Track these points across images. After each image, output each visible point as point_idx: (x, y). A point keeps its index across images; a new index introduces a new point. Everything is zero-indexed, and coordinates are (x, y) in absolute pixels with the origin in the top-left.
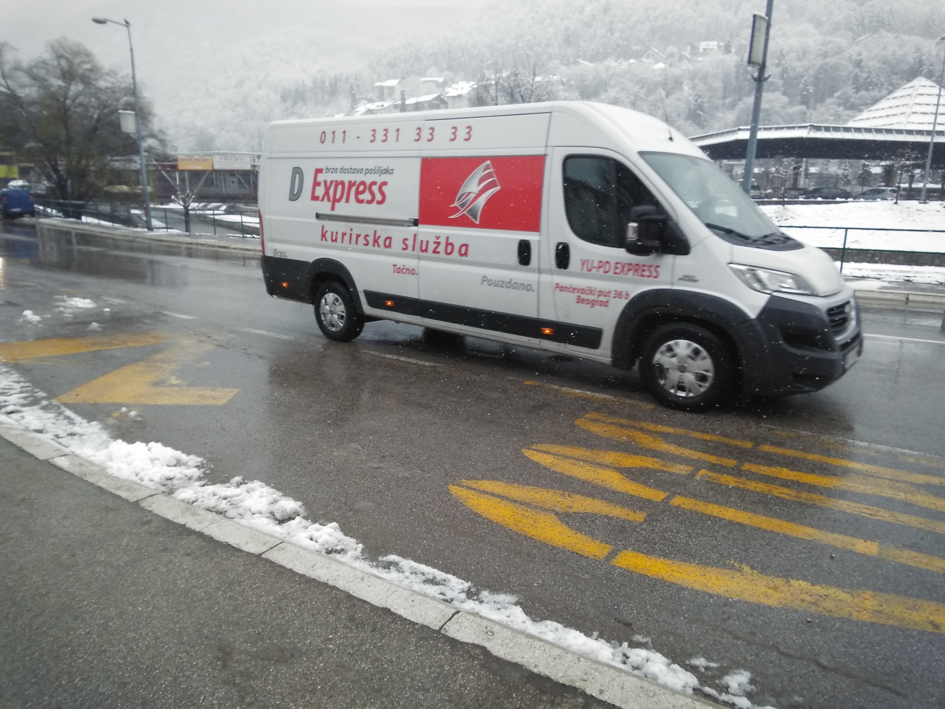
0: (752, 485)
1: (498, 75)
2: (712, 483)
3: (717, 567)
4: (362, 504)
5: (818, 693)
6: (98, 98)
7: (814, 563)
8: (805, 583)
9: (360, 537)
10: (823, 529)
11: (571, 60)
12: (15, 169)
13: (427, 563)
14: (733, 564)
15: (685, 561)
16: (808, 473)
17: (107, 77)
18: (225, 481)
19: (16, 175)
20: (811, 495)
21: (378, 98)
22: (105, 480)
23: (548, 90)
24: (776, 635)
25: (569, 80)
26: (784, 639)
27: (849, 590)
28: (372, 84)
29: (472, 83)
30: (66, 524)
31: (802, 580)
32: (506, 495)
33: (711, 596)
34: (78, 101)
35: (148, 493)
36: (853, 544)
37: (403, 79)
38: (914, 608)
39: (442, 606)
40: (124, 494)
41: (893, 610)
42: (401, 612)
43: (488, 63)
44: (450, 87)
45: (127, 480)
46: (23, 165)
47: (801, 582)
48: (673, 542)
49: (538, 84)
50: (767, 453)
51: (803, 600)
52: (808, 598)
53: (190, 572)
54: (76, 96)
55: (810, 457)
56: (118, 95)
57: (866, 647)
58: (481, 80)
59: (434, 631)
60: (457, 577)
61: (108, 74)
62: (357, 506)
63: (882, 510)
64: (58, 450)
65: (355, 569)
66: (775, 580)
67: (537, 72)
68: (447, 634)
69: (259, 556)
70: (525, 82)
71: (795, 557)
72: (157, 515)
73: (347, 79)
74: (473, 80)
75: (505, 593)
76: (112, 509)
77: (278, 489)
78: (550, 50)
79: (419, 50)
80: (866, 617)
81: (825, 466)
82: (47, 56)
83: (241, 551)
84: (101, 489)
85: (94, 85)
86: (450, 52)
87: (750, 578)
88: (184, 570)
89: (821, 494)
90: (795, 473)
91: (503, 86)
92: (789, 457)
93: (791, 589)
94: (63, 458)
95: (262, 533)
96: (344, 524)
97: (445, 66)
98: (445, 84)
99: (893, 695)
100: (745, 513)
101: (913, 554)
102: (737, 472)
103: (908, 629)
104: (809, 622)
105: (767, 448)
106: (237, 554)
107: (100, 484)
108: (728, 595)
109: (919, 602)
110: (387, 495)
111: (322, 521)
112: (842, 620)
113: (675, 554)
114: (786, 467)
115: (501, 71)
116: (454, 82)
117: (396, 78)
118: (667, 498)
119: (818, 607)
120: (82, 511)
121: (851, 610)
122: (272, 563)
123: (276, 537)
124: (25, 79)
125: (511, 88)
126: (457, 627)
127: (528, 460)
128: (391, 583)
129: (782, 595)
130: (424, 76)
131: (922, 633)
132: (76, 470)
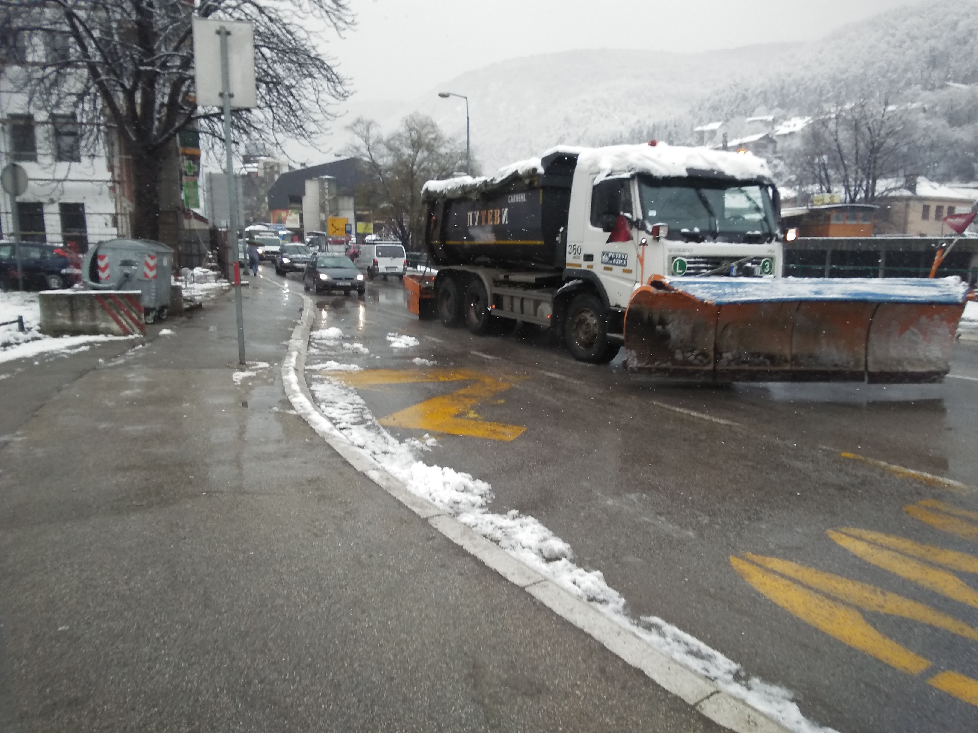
1: (839, 108)
4: (630, 559)
6: (439, 163)
9: (623, 591)
11: (937, 84)
12: (371, 226)
13: (692, 633)
17: (447, 145)
18: (502, 512)
19: (372, 231)
21: (696, 143)
22: (404, 495)
23: (904, 119)
25: (933, 107)
28: (692, 129)
29: (807, 119)
30: (369, 528)
32: (799, 578)
34: (422, 166)
35: (436, 512)
37: (727, 121)
39: (701, 682)
40: (417, 510)
42: (655, 677)
43: (829, 95)
44: (781, 124)
45: (421, 498)
46: (377, 222)
49: (890, 114)
53: (460, 590)
54: (422, 162)
56: (455, 160)
58: (817, 115)
59: (688, 705)
60: (725, 655)
61: (448, 142)
62: (624, 559)
64: (371, 464)
65: (612, 622)
67: (889, 101)
68: (703, 712)
69: (522, 589)
70: (874, 112)
72: (441, 534)
73: (666, 127)
74: (809, 115)
75: (780, 686)
76: (405, 522)
77: (550, 528)
78: (909, 75)
79: (747, 90)
82: (402, 130)
83: (507, 581)
84: (400, 503)
85: (437, 152)
86: (783, 88)
88: (456, 587)
91: (845, 119)
94: (375, 472)
95: (528, 567)
96: (609, 575)
97: (776, 103)
98: (775, 121)
106: (504, 583)
107: (400, 499)
110: (659, 554)
111: (587, 567)
115: (843, 103)
116: (785, 119)
117: (719, 120)
120: (383, 519)
122: (533, 597)
123: (540, 574)
124: (384, 150)
125: (856, 121)
126: (714, 707)
127: (833, 543)
128: (649, 645)
130: (751, 116)
132: (383, 484)
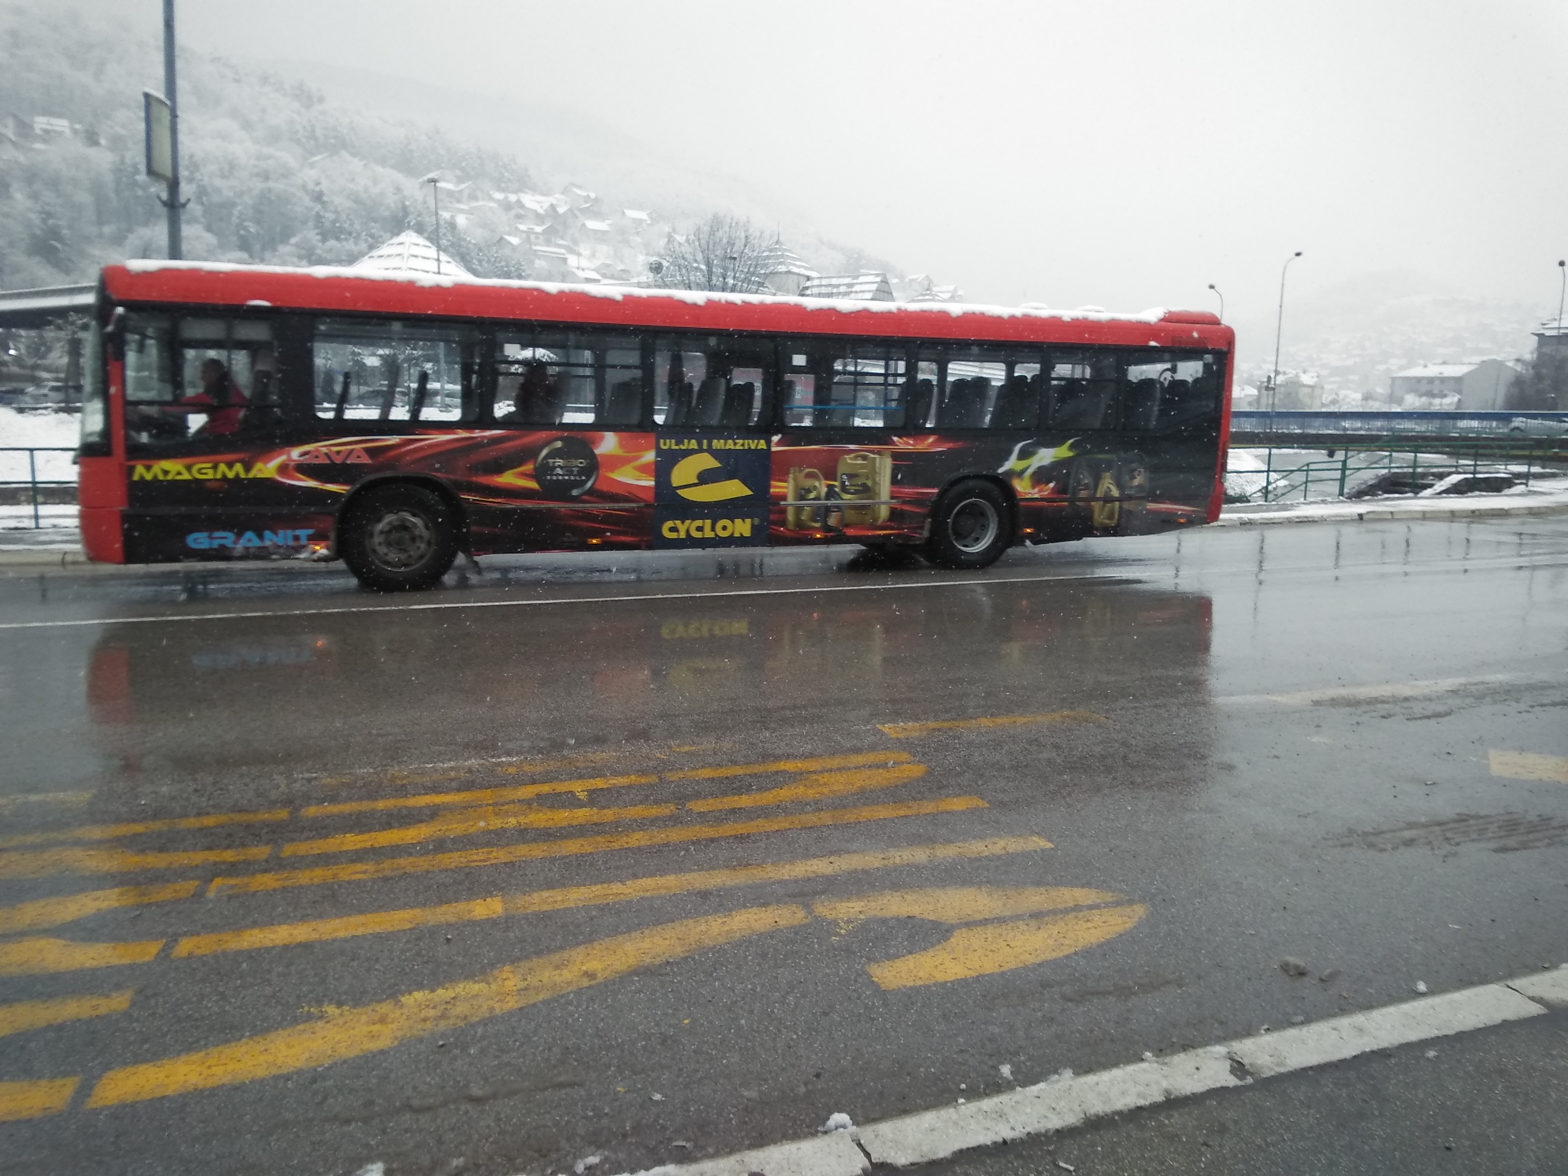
0: (304, 878)
2: (237, 896)
3: (284, 1029)
5: (480, 1140)
7: (425, 959)
8: (421, 993)
10: (425, 905)
14: (309, 1011)
15: (227, 1041)
16: (384, 830)
20: (396, 861)
24: (402, 1088)
26: (415, 1088)
27: (482, 977)
31: (416, 990)
33: (287, 1078)
36: (470, 912)
38: (563, 964)
41: (540, 978)
47: (415, 994)
48: (196, 1020)
50: (315, 820)
51: (425, 1020)
52: (432, 1013)
55: (381, 805)
57: (522, 1045)
63: (495, 849)
66: (378, 1009)
71: (396, 960)
80: (512, 1004)
81: (404, 812)
87: (341, 1021)
89: (410, 854)
90: (366, 836)
92: (351, 815)
93: (405, 1011)
99: (568, 1090)
100: (306, 925)
101: (545, 894)
102: (275, 864)
103: (563, 996)
104: (442, 1046)
105: (312, 811)
108: (313, 1064)
109: (566, 955)
112: (484, 1022)
113: (206, 1038)
114: (350, 832)
118: (163, 950)
119: (449, 1018)
121: (490, 1003)
129: (394, 1026)
131: (579, 993)
